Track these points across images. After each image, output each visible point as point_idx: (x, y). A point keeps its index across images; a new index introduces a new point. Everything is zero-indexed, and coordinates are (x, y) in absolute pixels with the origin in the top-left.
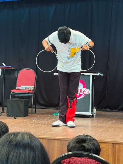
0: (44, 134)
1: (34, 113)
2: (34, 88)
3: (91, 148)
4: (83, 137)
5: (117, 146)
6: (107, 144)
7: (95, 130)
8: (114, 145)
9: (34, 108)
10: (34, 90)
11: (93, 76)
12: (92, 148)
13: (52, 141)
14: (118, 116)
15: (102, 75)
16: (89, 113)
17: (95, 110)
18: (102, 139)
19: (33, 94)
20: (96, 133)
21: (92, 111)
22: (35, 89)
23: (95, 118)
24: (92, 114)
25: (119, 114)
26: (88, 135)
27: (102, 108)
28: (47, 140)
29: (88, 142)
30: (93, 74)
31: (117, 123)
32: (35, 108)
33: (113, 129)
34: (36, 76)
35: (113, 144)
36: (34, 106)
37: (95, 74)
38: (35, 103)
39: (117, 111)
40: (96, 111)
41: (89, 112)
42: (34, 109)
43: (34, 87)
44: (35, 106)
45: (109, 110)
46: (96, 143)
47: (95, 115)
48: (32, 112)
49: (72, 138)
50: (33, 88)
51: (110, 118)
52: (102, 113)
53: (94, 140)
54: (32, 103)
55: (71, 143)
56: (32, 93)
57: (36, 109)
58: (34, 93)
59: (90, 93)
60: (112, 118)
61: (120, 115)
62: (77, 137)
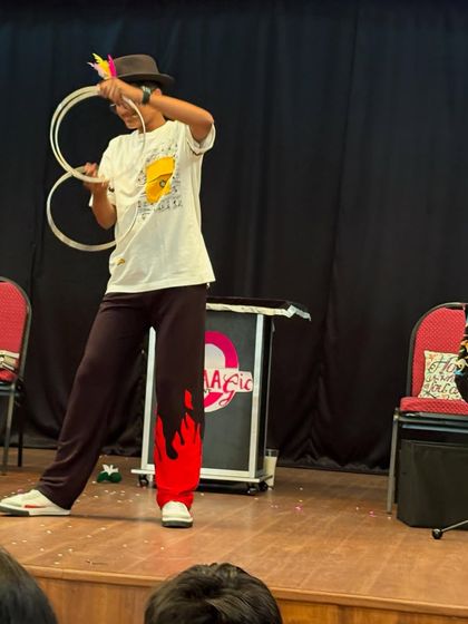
0: (53, 557)
1: (13, 469)
2: (20, 360)
3: (243, 618)
4: (207, 572)
5: (358, 618)
6: (318, 609)
7: (269, 547)
8: (348, 612)
9: (13, 445)
10: (16, 371)
11: (267, 319)
12: (247, 617)
13: (87, 588)
14: (366, 489)
15: (306, 316)
16: (248, 476)
17: (271, 462)
18: (298, 585)
19: (13, 387)
20: (272, 560)
21: (260, 465)
22: (23, 363)
23: (269, 498)
24: (258, 481)
25: (372, 483)
26: (228, 565)
27: (302, 455)
28: (64, 585)
29: (231, 594)
30: (270, 312)
31: (362, 519)
32: (20, 446)
33: (344, 547)
34: (29, 309)
35: (342, 607)
36: (15, 439)
37: (279, 312)
38: (18, 425)
39: (363, 467)
40: (277, 465)
41: (247, 470)
42: (14, 452)
43: (17, 356)
44: (21, 439)
45: (332, 462)
46: (264, 598)
47: (270, 482)
48: (5, 461)
49: (163, 579)
50: (13, 362)
51: (332, 497)
52: (301, 476)
53: (254, 583)
54: (9, 425)
55: (159, 599)
56: (7, 383)
57: (25, 451)
58: (18, 383)
59: (255, 388)
60: (343, 498)
61: (376, 486)
62: (185, 572)
